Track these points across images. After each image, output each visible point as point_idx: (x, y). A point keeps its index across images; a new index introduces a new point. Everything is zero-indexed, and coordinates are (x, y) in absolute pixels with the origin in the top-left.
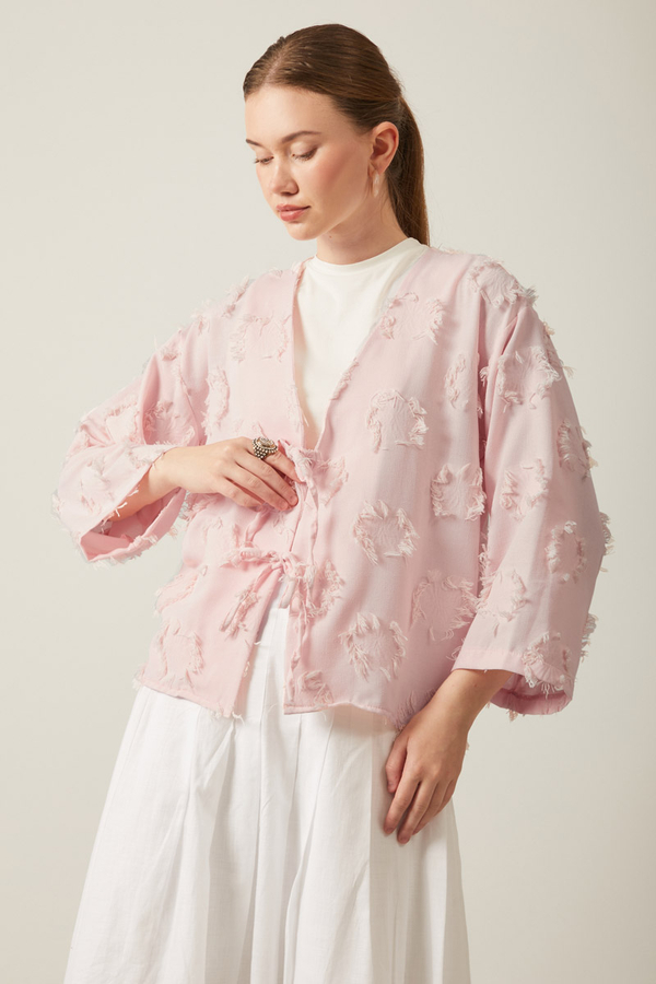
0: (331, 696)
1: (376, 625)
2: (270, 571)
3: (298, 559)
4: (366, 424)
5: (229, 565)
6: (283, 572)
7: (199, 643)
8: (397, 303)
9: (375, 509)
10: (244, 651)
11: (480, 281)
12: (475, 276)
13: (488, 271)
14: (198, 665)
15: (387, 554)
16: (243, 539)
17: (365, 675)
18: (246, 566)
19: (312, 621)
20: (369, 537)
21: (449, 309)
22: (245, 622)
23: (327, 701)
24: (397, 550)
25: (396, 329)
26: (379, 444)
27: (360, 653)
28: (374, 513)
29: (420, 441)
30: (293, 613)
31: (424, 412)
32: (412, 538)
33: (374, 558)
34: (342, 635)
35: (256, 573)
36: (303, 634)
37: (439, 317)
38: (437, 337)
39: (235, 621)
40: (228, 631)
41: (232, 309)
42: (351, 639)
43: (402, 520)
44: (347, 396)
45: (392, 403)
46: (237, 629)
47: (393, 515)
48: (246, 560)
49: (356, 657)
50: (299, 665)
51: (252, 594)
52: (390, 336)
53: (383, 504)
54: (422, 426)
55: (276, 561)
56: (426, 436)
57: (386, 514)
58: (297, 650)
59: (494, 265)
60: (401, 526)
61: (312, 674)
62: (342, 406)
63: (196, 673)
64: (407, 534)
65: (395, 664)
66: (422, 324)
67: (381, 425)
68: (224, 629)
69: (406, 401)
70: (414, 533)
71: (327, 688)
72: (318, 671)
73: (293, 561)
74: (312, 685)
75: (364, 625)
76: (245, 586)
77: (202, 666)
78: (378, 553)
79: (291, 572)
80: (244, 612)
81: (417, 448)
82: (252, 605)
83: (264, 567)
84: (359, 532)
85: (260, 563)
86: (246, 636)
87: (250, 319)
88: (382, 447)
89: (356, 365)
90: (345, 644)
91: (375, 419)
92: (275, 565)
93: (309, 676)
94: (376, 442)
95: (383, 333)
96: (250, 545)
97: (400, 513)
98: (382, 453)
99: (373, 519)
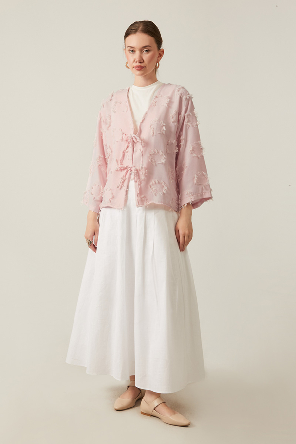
0: (148, 201)
1: (157, 182)
2: (128, 171)
3: (134, 167)
4: (150, 128)
5: (117, 170)
6: (131, 171)
8: (157, 97)
10: (124, 192)
11: (180, 92)
12: (178, 91)
13: (181, 89)
14: (112, 197)
15: (158, 163)
16: (119, 163)
17: (156, 195)
18: (121, 170)
20: (153, 159)
21: (171, 98)
22: (124, 185)
23: (147, 203)
24: (161, 162)
25: (157, 103)
26: (154, 133)
27: (154, 189)
28: (153, 152)
30: (136, 181)
31: (165, 125)
32: (164, 158)
34: (149, 185)
35: (124, 172)
36: (139, 186)
37: (168, 100)
38: (168, 105)
39: (121, 185)
40: (120, 188)
41: (111, 100)
42: (151, 186)
44: (144, 121)
45: (156, 123)
46: (122, 187)
47: (158, 153)
49: (153, 191)
50: (139, 195)
51: (124, 178)
52: (155, 105)
53: (156, 149)
54: (164, 128)
55: (129, 168)
56: (165, 131)
58: (138, 190)
59: (183, 88)
60: (161, 155)
61: (142, 196)
62: (143, 124)
63: (112, 199)
66: (164, 102)
67: (154, 129)
68: (118, 188)
69: (160, 122)
71: (147, 199)
72: (144, 195)
73: (133, 167)
74: (143, 199)
75: (154, 182)
76: (122, 176)
77: (114, 197)
78: (155, 163)
79: (133, 171)
80: (123, 183)
81: (163, 134)
82: (124, 181)
83: (126, 170)
84: (150, 158)
86: (124, 189)
87: (116, 102)
88: (155, 135)
89: (146, 113)
90: (150, 188)
91: (152, 127)
95: (153, 104)
96: (122, 165)
97: (160, 152)
98: (154, 136)
99: (153, 154)
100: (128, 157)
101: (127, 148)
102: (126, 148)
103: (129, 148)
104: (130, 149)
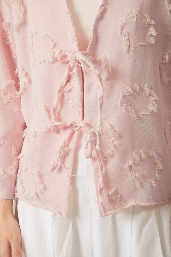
0: (124, 201)
1: (144, 156)
2: (73, 132)
4: (119, 35)
5: (49, 131)
7: (41, 176)
9: (132, 89)
10: (67, 181)
14: (42, 189)
15: (142, 113)
17: (142, 186)
19: (106, 163)
20: (130, 106)
22: (65, 164)
23: (123, 204)
24: (147, 110)
26: (129, 47)
27: (137, 175)
28: (130, 90)
29: (152, 41)
31: (153, 23)
32: (155, 101)
33: (135, 117)
35: (65, 134)
36: (102, 170)
39: (60, 163)
42: (131, 168)
43: (148, 92)
44: (107, 16)
45: (134, 20)
47: (142, 90)
48: (58, 128)
49: (135, 177)
51: (66, 148)
53: (136, 84)
54: (153, 32)
55: (76, 127)
56: (156, 38)
57: (138, 90)
60: (148, 95)
61: (112, 191)
62: (103, 23)
63: (42, 192)
64: (152, 99)
65: (157, 175)
67: (129, 35)
69: (143, 17)
70: (156, 98)
71: (121, 197)
72: (115, 189)
75: (137, 158)
77: (45, 189)
78: (136, 114)
81: (151, 45)
82: (67, 154)
83: (69, 131)
84: (124, 105)
85: (65, 128)
86: (67, 172)
88: (132, 49)
90: (128, 172)
91: (125, 31)
92: (75, 129)
93: (110, 193)
94: (127, 46)
96: (59, 119)
97: (146, 87)
98: (131, 52)
99: (131, 95)
100: (70, 102)
101: (68, 81)
102: (65, 81)
103: (72, 81)
104: (75, 82)
